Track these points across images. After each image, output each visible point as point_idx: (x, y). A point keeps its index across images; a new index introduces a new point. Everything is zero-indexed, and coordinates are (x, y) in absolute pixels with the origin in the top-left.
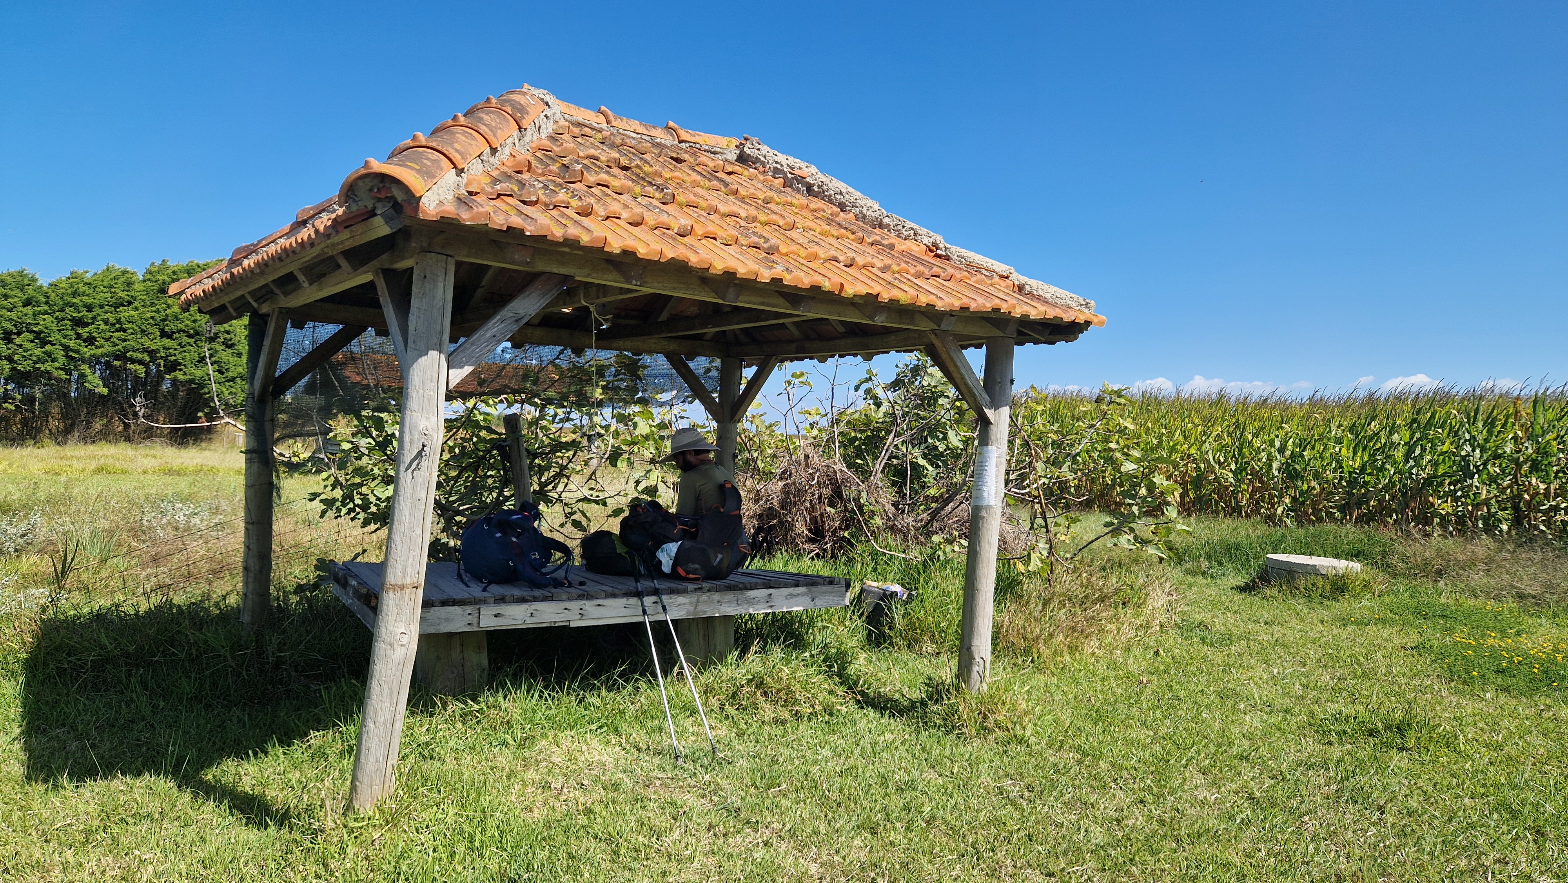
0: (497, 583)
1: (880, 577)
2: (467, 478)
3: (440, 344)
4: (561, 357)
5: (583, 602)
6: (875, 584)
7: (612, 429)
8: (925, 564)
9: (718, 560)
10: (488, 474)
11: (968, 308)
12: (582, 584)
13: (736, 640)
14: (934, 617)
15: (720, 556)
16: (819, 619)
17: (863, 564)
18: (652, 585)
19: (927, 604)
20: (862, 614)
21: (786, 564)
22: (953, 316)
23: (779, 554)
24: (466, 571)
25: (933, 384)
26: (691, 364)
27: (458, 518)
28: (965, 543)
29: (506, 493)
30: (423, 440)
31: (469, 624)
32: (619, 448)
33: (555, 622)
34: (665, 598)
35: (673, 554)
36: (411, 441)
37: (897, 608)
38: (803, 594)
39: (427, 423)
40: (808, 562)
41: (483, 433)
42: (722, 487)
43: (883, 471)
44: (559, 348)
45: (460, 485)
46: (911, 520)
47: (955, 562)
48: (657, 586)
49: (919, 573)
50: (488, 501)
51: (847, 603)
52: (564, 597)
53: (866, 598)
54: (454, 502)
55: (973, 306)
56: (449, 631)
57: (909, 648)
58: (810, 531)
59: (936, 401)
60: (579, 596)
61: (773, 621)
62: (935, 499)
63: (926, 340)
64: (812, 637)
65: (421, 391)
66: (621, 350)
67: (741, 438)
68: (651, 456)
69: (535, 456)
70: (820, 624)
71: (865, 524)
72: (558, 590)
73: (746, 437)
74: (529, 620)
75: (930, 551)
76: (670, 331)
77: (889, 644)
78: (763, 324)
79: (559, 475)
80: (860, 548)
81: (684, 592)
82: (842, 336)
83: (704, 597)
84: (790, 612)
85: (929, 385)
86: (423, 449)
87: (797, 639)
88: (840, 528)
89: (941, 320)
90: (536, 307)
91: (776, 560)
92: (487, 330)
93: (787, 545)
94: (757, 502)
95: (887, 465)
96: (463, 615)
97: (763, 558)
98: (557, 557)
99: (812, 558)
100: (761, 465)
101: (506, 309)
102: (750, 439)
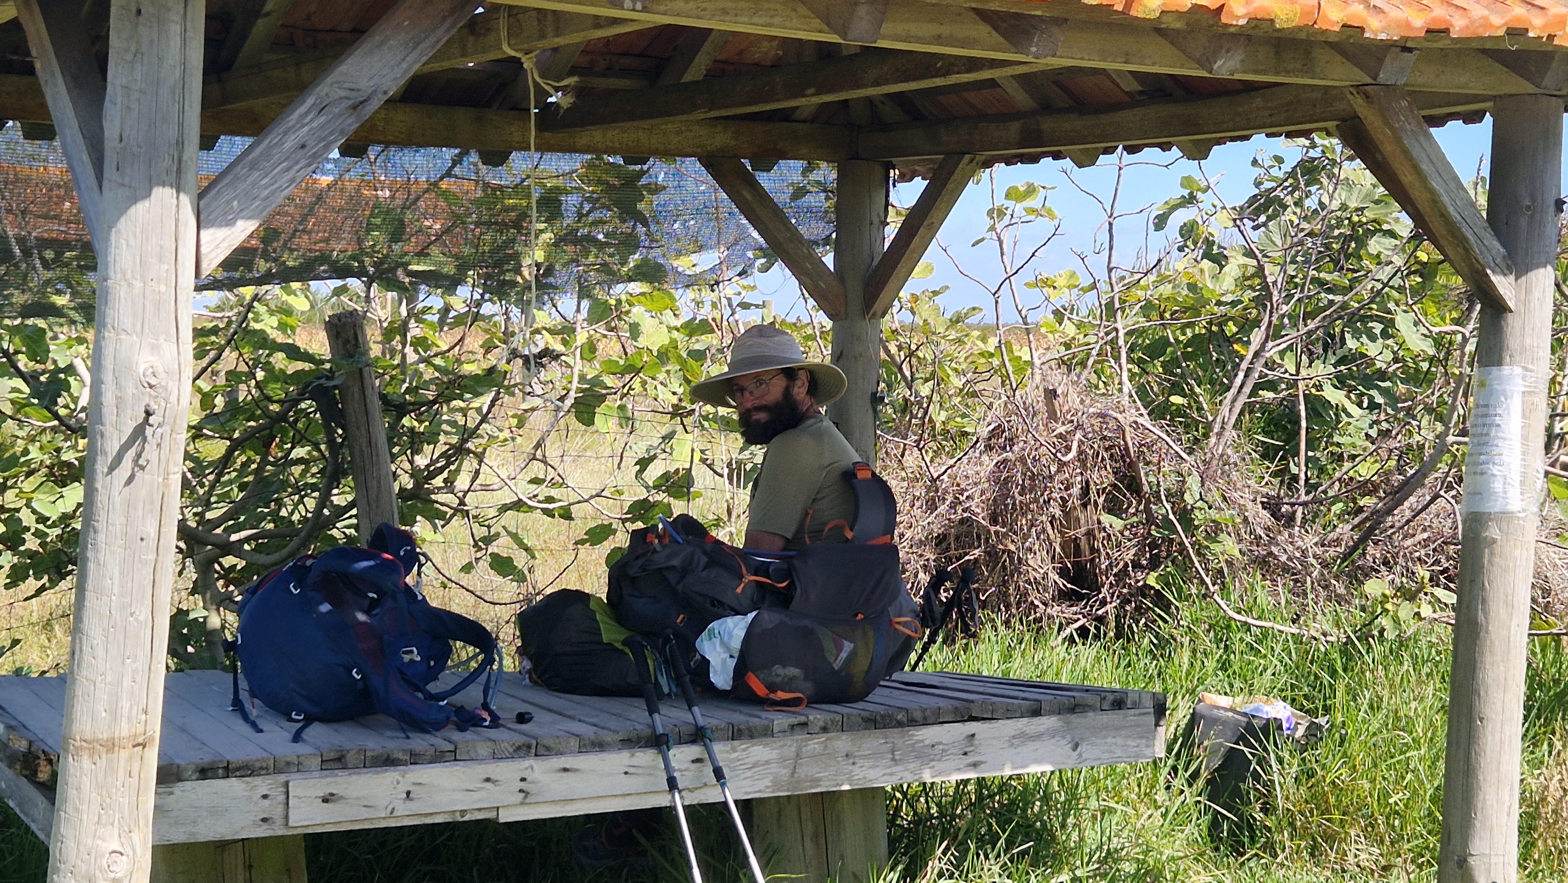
0: (324, 719)
1: (1237, 684)
2: (245, 465)
3: (179, 171)
4: (457, 170)
5: (527, 763)
6: (1224, 701)
7: (581, 337)
8: (1347, 650)
9: (844, 655)
10: (293, 455)
11: (1446, 31)
12: (522, 718)
13: (893, 842)
14: (1373, 781)
15: (848, 646)
16: (1092, 790)
17: (1194, 651)
18: (689, 718)
19: (1355, 747)
20: (1195, 775)
21: (1007, 656)
22: (1409, 50)
23: (987, 632)
24: (253, 694)
25: (1353, 205)
26: (765, 180)
27: (228, 561)
28: (1450, 598)
29: (336, 500)
30: (146, 400)
31: (264, 820)
32: (596, 382)
33: (463, 812)
34: (720, 749)
35: (736, 644)
36: (120, 402)
37: (1280, 761)
38: (1053, 734)
39: (153, 359)
40: (1061, 650)
41: (279, 360)
42: (849, 476)
43: (1238, 425)
44: (449, 153)
45: (231, 482)
46: (1309, 541)
47: (1423, 643)
48: (701, 722)
49: (1333, 673)
50: (296, 517)
51: (1160, 751)
52: (483, 750)
53: (1204, 735)
54: (217, 523)
55: (1459, 26)
56: (218, 837)
57: (1312, 855)
58: (1063, 573)
59: (1362, 243)
60: (519, 748)
61: (980, 797)
62: (1368, 488)
63: (1340, 106)
64: (1075, 836)
65: (138, 284)
66: (598, 151)
67: (888, 352)
68: (675, 400)
69: (402, 409)
70: (1093, 804)
71: (1199, 554)
72: (468, 735)
73: (900, 348)
74: (403, 808)
75: (1360, 617)
76: (713, 106)
77: (1264, 848)
78: (939, 82)
79: (459, 451)
80: (1186, 613)
81: (767, 732)
82: (1133, 101)
83: (814, 744)
84: (1019, 777)
85: (1344, 207)
86: (146, 420)
87: (1039, 838)
88: (1136, 565)
89: (1381, 61)
90: (398, 72)
91: (981, 646)
92: (285, 133)
93: (1008, 607)
94: (932, 506)
95: (1249, 408)
96: (249, 799)
97: (949, 641)
98: (464, 656)
99: (1071, 640)
100: (939, 417)
101: (329, 80)
102: (911, 354)
